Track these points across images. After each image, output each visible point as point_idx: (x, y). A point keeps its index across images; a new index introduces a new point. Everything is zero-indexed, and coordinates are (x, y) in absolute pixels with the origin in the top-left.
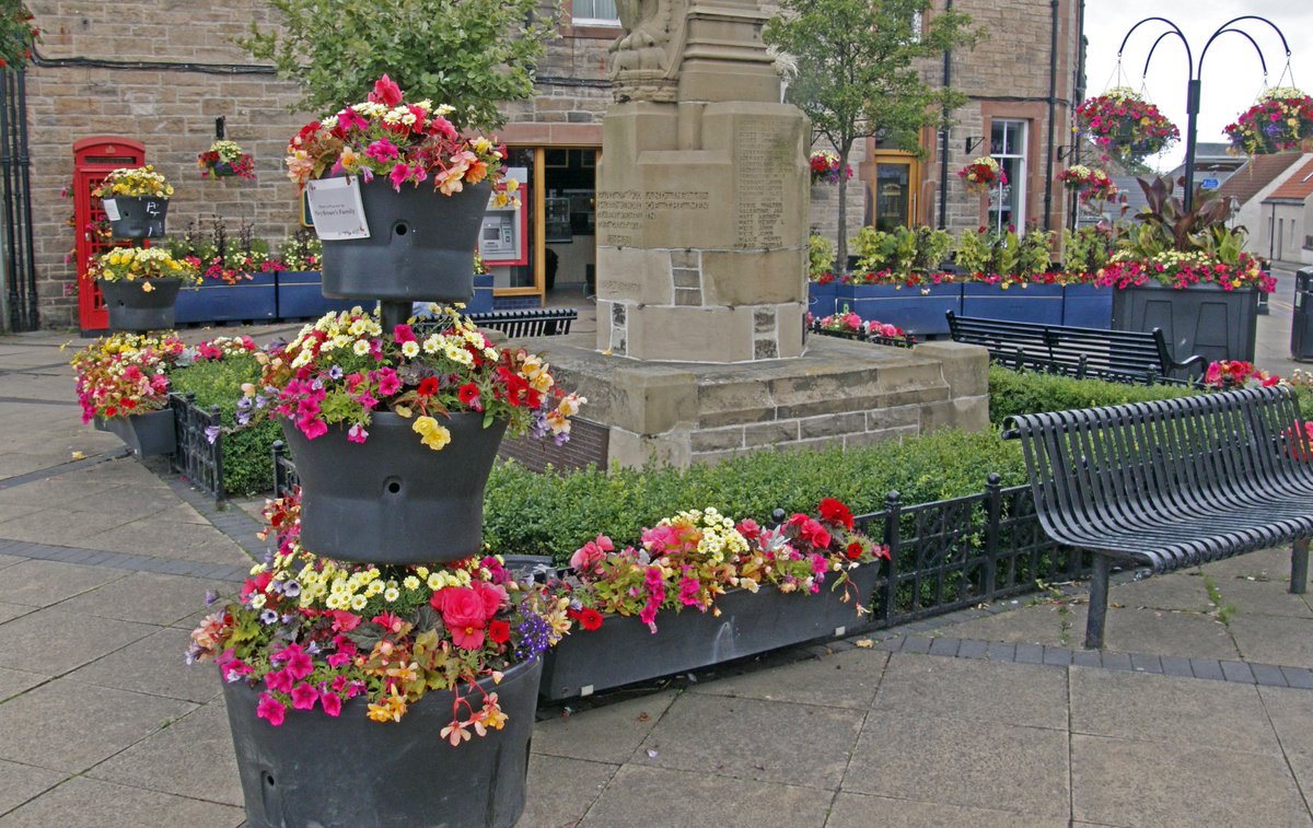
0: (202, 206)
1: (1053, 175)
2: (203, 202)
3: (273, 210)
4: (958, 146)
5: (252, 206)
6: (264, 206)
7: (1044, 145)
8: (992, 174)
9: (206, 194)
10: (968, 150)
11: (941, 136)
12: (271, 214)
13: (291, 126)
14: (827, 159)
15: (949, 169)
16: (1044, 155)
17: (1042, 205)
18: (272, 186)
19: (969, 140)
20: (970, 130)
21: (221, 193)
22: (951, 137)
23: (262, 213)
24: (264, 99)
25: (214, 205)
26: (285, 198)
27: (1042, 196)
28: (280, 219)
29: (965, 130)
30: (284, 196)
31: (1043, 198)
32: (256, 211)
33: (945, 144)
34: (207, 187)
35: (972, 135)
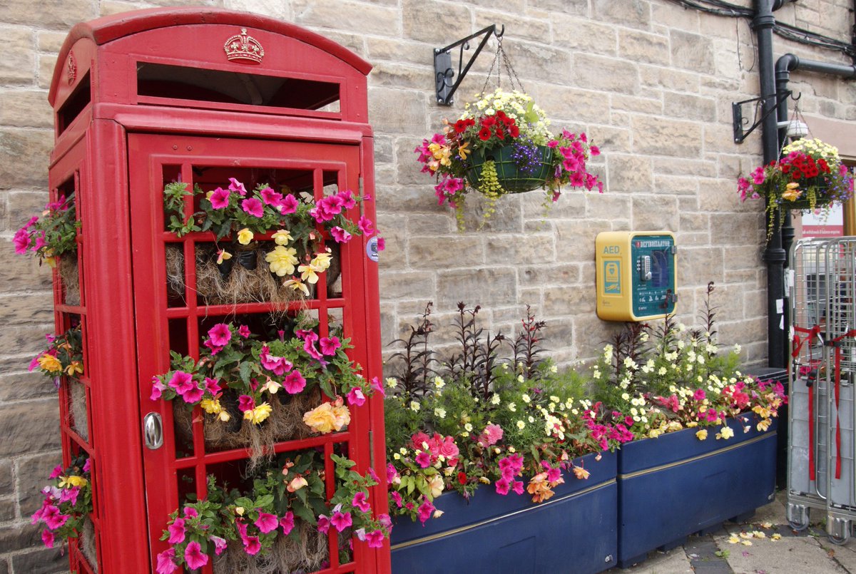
0: (407, 282)
2: (409, 271)
3: (551, 286)
5: (509, 276)
6: (532, 275)
9: (417, 250)
12: (547, 295)
13: (575, 88)
18: (547, 227)
21: (448, 245)
23: (530, 294)
24: (527, 18)
25: (433, 276)
26: (572, 257)
28: (563, 308)
30: (569, 250)
32: (519, 288)
34: (420, 230)
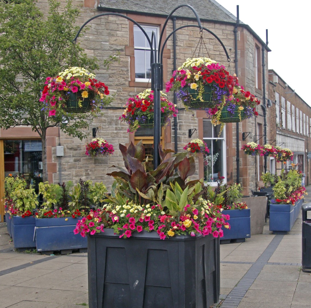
1: (240, 147)
4: (184, 134)
7: (234, 132)
8: (199, 148)
10: (190, 136)
11: (173, 129)
14: (99, 142)
15: (178, 146)
16: (234, 138)
17: (235, 163)
19: (190, 131)
20: (190, 126)
22: (180, 129)
27: (235, 158)
29: (188, 125)
31: (236, 159)
33: (176, 133)
35: (192, 128)
